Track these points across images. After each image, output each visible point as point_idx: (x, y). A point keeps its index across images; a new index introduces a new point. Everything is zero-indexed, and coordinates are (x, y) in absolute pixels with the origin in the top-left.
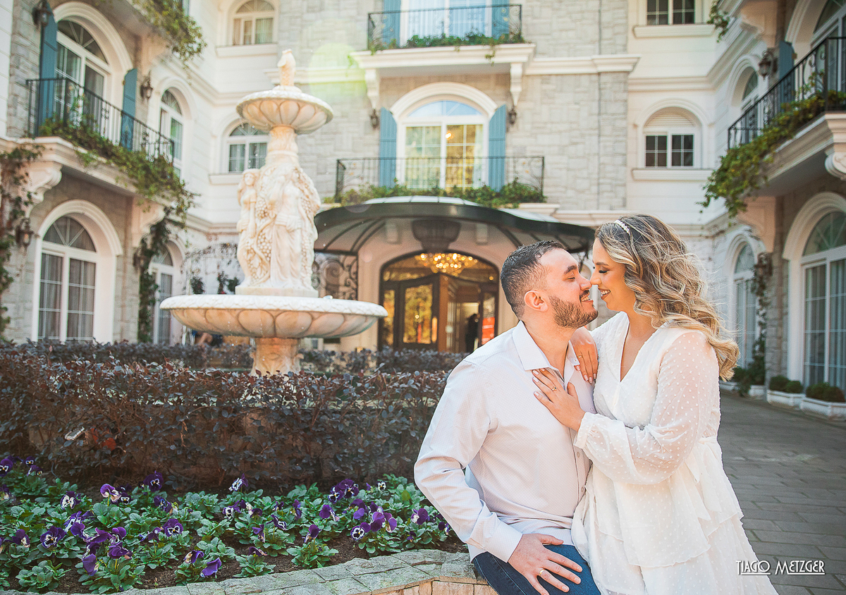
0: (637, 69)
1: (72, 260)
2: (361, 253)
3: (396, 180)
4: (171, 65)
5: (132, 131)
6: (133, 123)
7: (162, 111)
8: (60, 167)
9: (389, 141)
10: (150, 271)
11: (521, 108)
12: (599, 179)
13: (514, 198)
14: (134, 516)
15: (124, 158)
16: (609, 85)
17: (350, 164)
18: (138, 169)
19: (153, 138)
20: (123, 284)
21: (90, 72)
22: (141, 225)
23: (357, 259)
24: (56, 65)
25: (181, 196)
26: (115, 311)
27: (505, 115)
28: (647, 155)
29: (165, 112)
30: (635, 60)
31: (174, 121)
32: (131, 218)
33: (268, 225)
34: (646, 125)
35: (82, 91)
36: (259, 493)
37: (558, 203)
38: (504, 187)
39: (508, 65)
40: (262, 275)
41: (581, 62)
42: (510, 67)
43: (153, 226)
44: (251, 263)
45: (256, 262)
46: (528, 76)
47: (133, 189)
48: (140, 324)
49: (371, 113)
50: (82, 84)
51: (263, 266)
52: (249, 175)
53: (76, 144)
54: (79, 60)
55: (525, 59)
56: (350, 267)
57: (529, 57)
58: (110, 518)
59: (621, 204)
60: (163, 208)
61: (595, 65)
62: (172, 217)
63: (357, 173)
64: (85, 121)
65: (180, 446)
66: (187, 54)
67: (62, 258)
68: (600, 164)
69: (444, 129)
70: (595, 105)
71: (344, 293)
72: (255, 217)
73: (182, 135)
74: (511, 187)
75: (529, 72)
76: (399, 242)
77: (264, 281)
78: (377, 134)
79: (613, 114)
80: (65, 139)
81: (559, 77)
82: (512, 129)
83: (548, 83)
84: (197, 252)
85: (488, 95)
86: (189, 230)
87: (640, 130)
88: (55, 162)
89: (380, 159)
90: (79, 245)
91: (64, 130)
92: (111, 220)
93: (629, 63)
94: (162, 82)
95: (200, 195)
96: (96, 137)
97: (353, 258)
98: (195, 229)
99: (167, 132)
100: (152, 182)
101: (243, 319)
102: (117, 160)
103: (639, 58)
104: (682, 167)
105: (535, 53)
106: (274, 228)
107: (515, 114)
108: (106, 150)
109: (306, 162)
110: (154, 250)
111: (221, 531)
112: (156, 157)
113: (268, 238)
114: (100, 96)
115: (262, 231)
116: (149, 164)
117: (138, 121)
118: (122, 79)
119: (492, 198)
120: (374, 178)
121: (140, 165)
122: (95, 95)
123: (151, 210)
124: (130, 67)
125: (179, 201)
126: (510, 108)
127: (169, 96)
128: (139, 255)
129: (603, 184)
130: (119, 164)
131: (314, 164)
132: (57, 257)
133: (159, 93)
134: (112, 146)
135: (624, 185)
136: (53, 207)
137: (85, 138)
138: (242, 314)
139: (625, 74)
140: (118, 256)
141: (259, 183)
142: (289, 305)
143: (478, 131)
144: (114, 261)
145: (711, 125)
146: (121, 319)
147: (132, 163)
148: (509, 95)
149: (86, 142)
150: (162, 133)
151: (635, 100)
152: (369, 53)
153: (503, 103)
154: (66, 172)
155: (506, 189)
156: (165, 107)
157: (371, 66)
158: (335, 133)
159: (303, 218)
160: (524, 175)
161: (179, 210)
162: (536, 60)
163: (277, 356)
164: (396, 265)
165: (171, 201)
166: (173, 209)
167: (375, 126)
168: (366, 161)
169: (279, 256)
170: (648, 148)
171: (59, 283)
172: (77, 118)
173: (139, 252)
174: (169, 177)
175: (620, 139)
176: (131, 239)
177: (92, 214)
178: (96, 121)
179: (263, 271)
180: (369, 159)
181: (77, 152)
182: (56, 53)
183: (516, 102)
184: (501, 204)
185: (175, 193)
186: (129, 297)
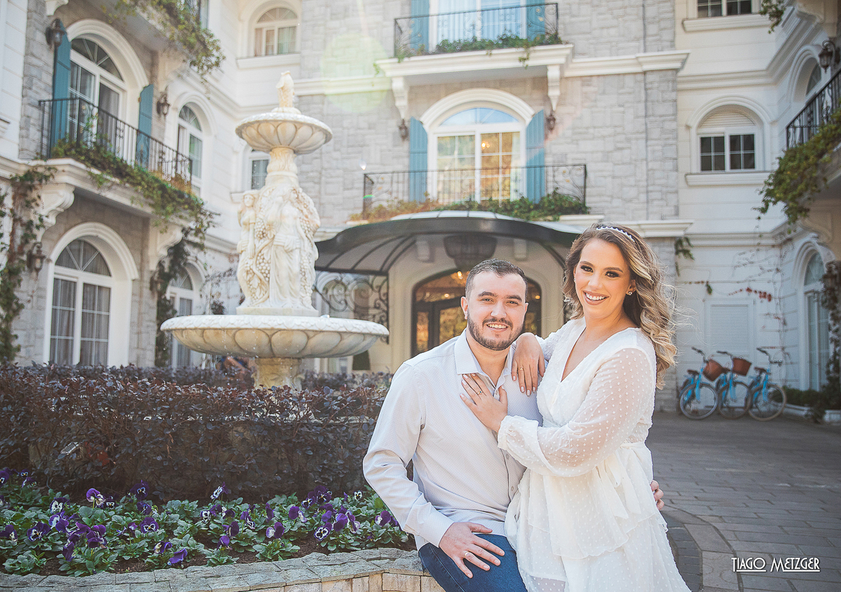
0: (687, 66)
1: (85, 285)
2: (391, 272)
3: (427, 195)
4: (189, 79)
5: (148, 150)
6: (148, 141)
7: (180, 127)
8: (73, 189)
9: (420, 153)
10: (168, 296)
11: (561, 113)
12: (647, 186)
13: (554, 209)
14: (116, 518)
15: (139, 178)
16: (656, 85)
17: (378, 178)
18: (154, 188)
19: (169, 156)
20: (139, 310)
21: (104, 91)
22: (158, 248)
23: (387, 280)
24: (69, 84)
25: (199, 215)
26: (131, 339)
27: (543, 121)
28: (702, 158)
29: (184, 128)
30: (684, 57)
31: (192, 137)
32: (148, 240)
33: (266, 246)
34: (701, 125)
35: (96, 110)
36: (239, 501)
37: (603, 214)
38: (542, 198)
39: (545, 68)
40: (262, 295)
41: (624, 61)
42: (547, 70)
43: (171, 248)
44: (251, 283)
45: (256, 282)
46: (567, 78)
47: (149, 210)
48: (157, 351)
49: (400, 124)
50: (96, 104)
51: (263, 287)
52: (248, 196)
53: (89, 165)
54: (93, 77)
55: (562, 60)
56: (380, 288)
57: (567, 58)
58: (95, 520)
59: (673, 213)
60: (181, 229)
61: (640, 64)
62: (191, 238)
63: (386, 187)
64: (99, 141)
65: (166, 457)
66: (205, 68)
67: (75, 283)
68: (648, 170)
69: (478, 138)
70: (642, 106)
71: (374, 316)
72: (254, 238)
73: (201, 152)
74: (550, 198)
75: (567, 74)
76: (431, 259)
77: (263, 301)
78: (405, 146)
79: (661, 116)
80: (78, 160)
81: (601, 78)
82: (551, 136)
83: (588, 85)
84: (217, 274)
85: (524, 100)
86: (209, 252)
87: (693, 131)
88: (67, 184)
89: (409, 172)
90: (93, 270)
91: (76, 152)
92: (126, 242)
93: (678, 60)
94: (179, 97)
95: (219, 215)
96: (110, 156)
97: (384, 278)
98: (216, 250)
99: (185, 150)
100: (169, 202)
101: (239, 338)
102: (131, 180)
103: (688, 54)
104: (742, 170)
105: (574, 53)
106: (273, 248)
107: (554, 120)
108: (121, 171)
109: (332, 177)
110: (172, 273)
111: (195, 531)
112: (174, 175)
113: (267, 258)
114: (115, 115)
115: (260, 252)
116: (165, 183)
117: (153, 139)
118: (138, 96)
119: (530, 210)
120: (403, 192)
121: (156, 185)
122: (108, 114)
123: (169, 231)
124: (147, 83)
125: (197, 221)
126: (548, 113)
127: (187, 112)
128: (156, 279)
129: (651, 191)
130: (133, 184)
131: (341, 179)
132: (71, 282)
133: (177, 109)
134: (126, 166)
135: (677, 192)
136: (66, 230)
137: (98, 159)
138: (238, 334)
139: (674, 72)
140: (133, 280)
141: (258, 204)
142: (283, 323)
143: (515, 140)
144: (129, 285)
145: (773, 123)
146: (136, 346)
147: (147, 183)
148: (547, 99)
149: (99, 163)
150: (180, 151)
151: (686, 100)
152: (396, 60)
153: (541, 108)
154: (78, 193)
155: (545, 200)
156: (183, 123)
157: (398, 74)
158: (362, 146)
159: (301, 238)
160: (566, 184)
161: (198, 231)
162: (574, 61)
163: (276, 376)
164: (429, 285)
165: (190, 221)
166: (192, 229)
167: (405, 136)
168: (395, 174)
169: (278, 276)
170: (702, 151)
171: (72, 309)
172: (91, 138)
173: (156, 275)
174: (186, 196)
175: (671, 142)
176: (148, 262)
177: (106, 236)
178: (110, 141)
179: (262, 292)
180: (398, 172)
181: (91, 174)
182: (70, 72)
183: (554, 108)
184: (540, 216)
185: (193, 213)
186: (145, 324)
